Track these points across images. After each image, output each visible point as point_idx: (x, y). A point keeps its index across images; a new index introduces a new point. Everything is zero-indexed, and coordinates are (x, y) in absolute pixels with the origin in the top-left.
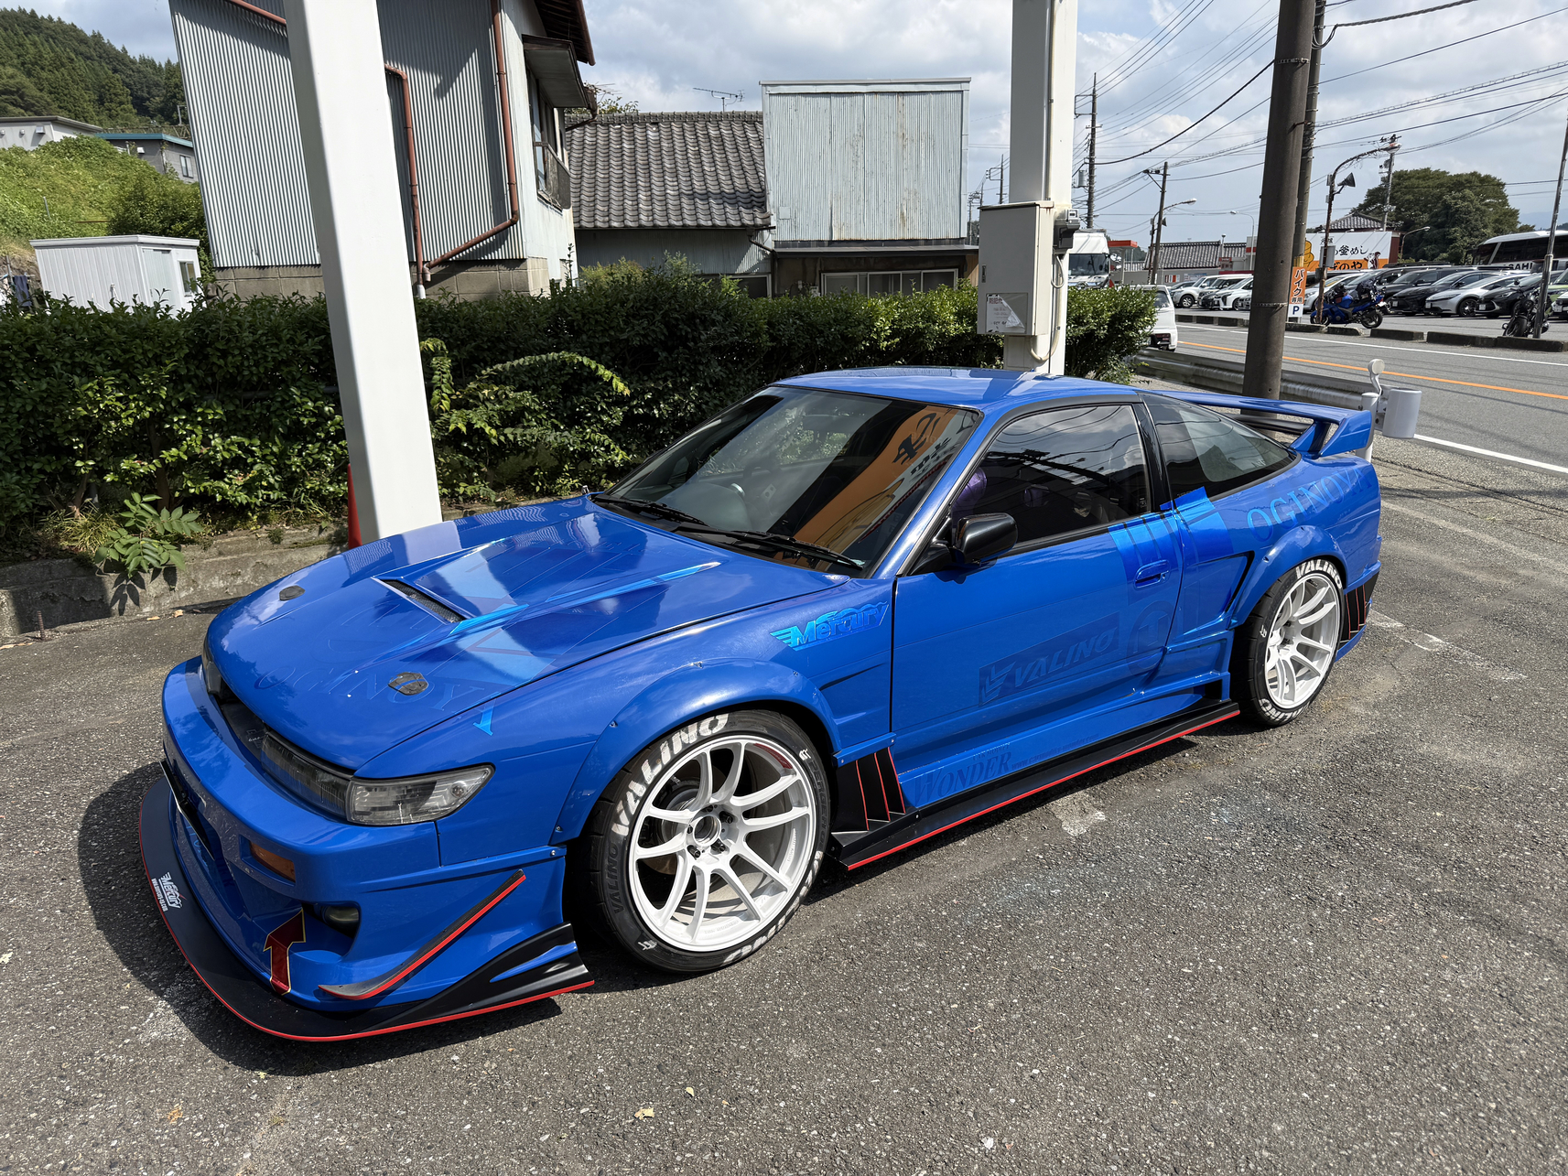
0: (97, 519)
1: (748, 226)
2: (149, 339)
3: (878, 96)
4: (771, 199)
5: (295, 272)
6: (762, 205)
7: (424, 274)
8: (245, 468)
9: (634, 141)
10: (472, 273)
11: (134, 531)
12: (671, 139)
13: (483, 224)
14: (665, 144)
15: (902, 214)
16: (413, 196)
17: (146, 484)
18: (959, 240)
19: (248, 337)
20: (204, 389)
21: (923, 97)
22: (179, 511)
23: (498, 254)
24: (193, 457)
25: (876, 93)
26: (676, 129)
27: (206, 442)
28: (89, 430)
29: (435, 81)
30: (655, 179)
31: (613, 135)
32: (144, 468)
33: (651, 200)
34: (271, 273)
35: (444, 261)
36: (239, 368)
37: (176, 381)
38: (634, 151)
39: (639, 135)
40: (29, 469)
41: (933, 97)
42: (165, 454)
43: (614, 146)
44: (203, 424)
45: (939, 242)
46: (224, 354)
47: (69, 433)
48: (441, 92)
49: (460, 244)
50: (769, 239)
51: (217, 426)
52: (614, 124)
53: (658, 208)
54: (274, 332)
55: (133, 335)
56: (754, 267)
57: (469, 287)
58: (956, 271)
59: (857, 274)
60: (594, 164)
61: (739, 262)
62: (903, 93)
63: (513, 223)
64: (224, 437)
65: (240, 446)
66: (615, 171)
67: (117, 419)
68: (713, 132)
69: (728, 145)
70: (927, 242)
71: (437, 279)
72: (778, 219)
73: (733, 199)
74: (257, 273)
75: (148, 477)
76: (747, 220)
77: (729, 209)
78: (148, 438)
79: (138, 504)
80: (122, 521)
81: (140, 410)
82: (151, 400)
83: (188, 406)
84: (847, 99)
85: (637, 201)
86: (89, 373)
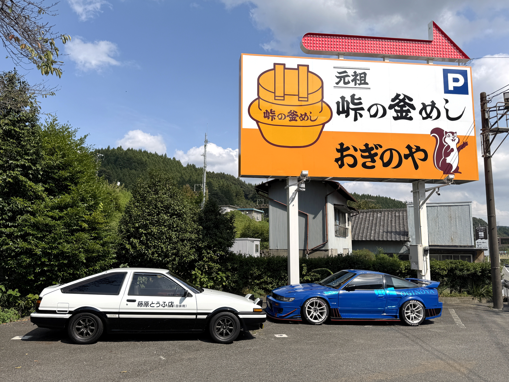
0: (250, 290)
1: (402, 240)
2: (262, 262)
3: (442, 207)
4: (410, 233)
5: (283, 251)
6: (407, 235)
7: (308, 252)
8: (272, 284)
9: (373, 217)
10: (318, 252)
11: (255, 292)
12: (384, 216)
13: (321, 242)
14: (382, 218)
15: (452, 238)
16: (307, 237)
17: (258, 285)
18: (472, 246)
19: (276, 262)
20: (268, 270)
21: (456, 207)
22: (261, 290)
23: (323, 249)
24: (265, 281)
25: (441, 206)
26: (386, 213)
27: (267, 279)
28: (252, 275)
29: (313, 216)
30: (377, 227)
31: (368, 215)
32: (258, 282)
33: (375, 233)
34: (279, 251)
35: (312, 250)
36: (274, 267)
37: (264, 269)
38: (373, 220)
39: (375, 216)
40: (243, 281)
41: (460, 207)
42: (261, 280)
43: (367, 218)
44: (267, 276)
45: (465, 246)
46: (272, 265)
47: (249, 275)
48: (314, 218)
49: (315, 246)
50: (409, 244)
51: (269, 276)
52: (369, 212)
53: (376, 235)
54: (279, 262)
55: (260, 261)
56: (405, 252)
57: (317, 255)
58: (471, 255)
59: (438, 255)
60: (361, 223)
61: (400, 250)
62: (450, 206)
63: (327, 242)
64: (270, 278)
65: (272, 280)
66: (366, 225)
67: (256, 273)
68: (397, 214)
69: (401, 218)
70: (461, 246)
71: (310, 253)
72: (412, 239)
73: (399, 233)
74: (276, 251)
75: (258, 283)
76: (402, 239)
77: (397, 236)
78: (259, 277)
79: (256, 288)
80: (253, 290)
81: (259, 272)
82: (261, 271)
83: (265, 273)
84: (433, 208)
85: (371, 233)
86: (253, 266)
